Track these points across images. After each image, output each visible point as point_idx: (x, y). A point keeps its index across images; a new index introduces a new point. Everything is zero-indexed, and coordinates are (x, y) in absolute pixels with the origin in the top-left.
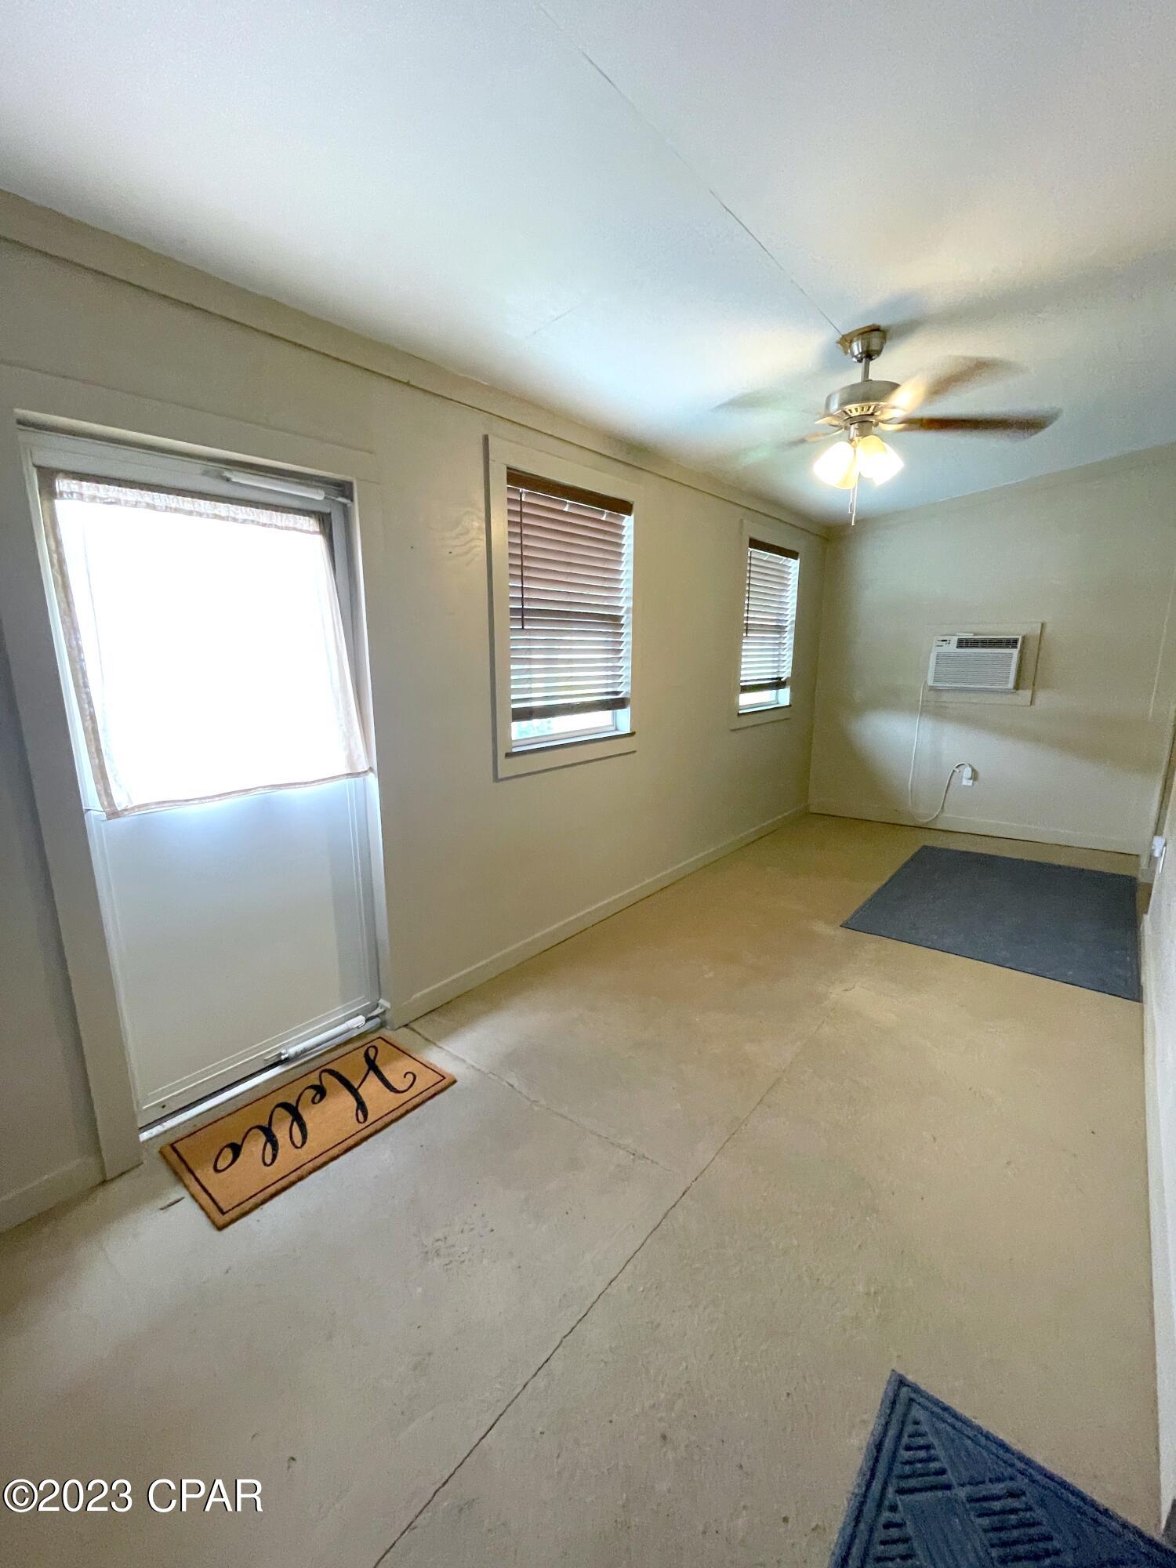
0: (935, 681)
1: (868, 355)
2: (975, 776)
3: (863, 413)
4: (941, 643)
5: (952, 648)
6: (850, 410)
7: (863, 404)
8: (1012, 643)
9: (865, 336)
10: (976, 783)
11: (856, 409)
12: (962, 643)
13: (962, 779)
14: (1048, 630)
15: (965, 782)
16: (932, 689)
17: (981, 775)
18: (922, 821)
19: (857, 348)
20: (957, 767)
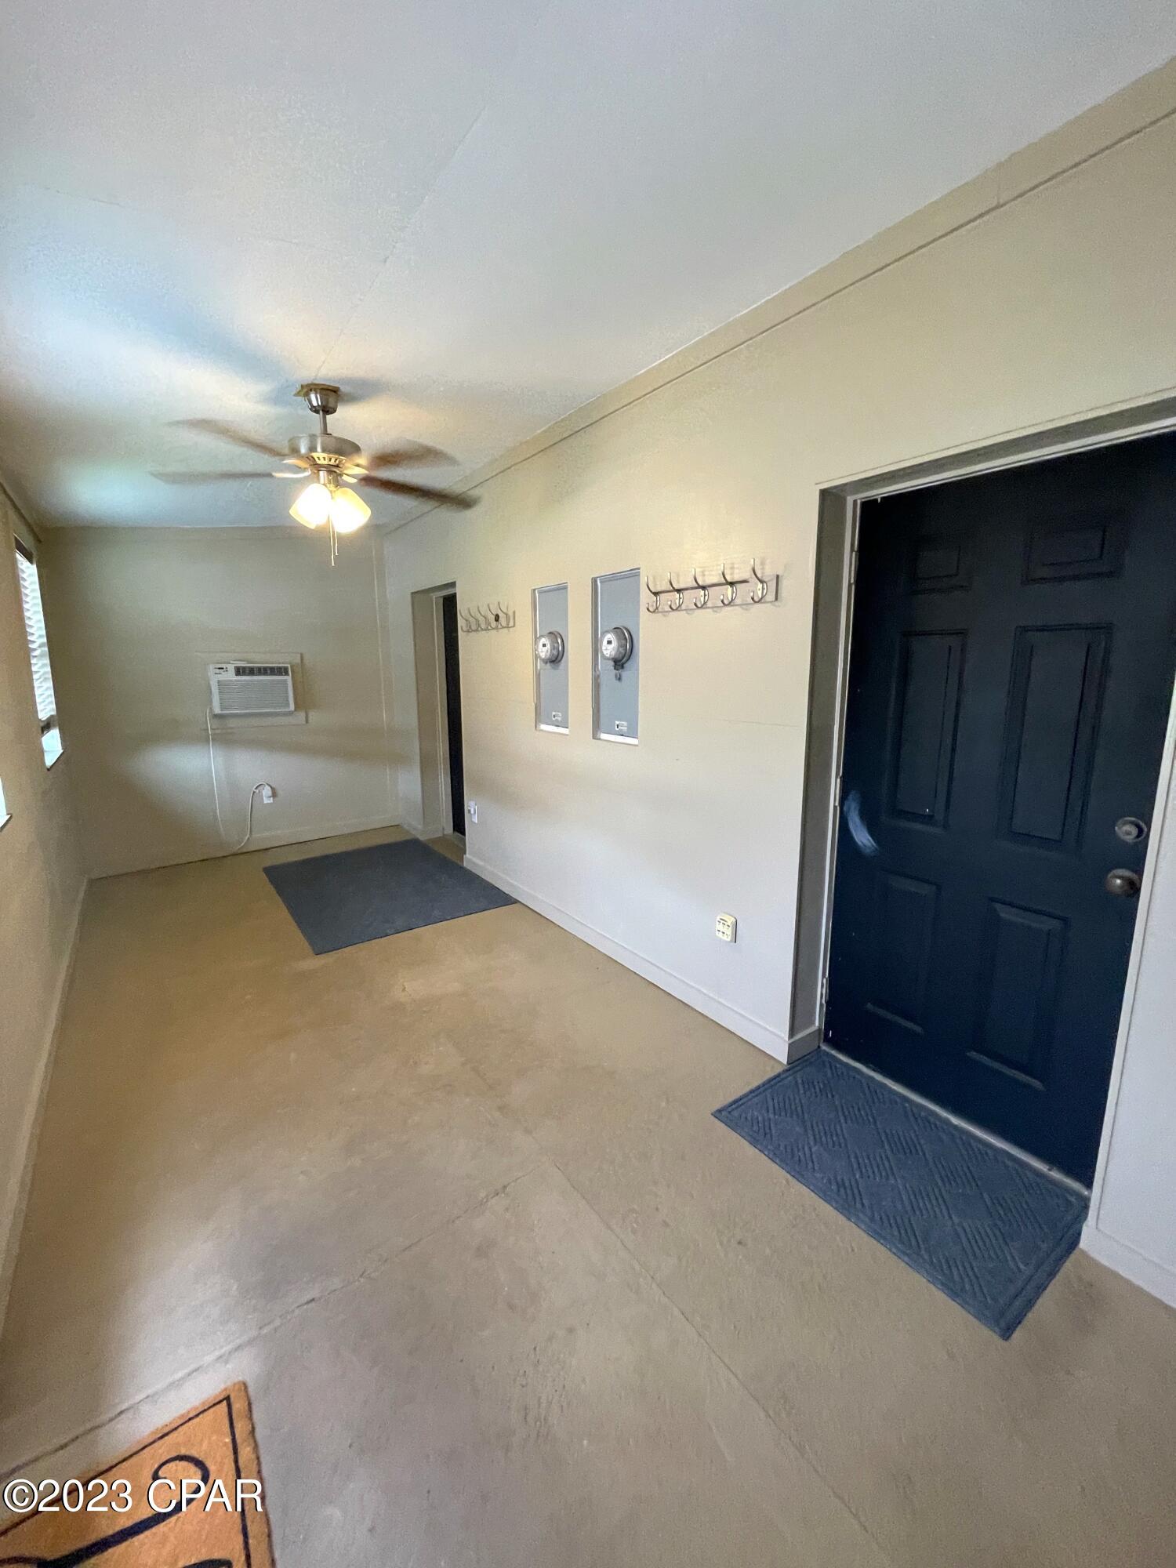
0: (222, 709)
1: (326, 410)
2: (274, 794)
3: (331, 463)
4: (218, 671)
5: (230, 676)
6: (319, 458)
7: (331, 455)
8: (282, 671)
9: (324, 392)
10: (276, 799)
11: (324, 458)
12: (239, 671)
13: (263, 799)
14: (306, 657)
15: (266, 801)
16: (216, 716)
17: (280, 792)
18: (236, 849)
19: (315, 400)
20: (256, 788)
